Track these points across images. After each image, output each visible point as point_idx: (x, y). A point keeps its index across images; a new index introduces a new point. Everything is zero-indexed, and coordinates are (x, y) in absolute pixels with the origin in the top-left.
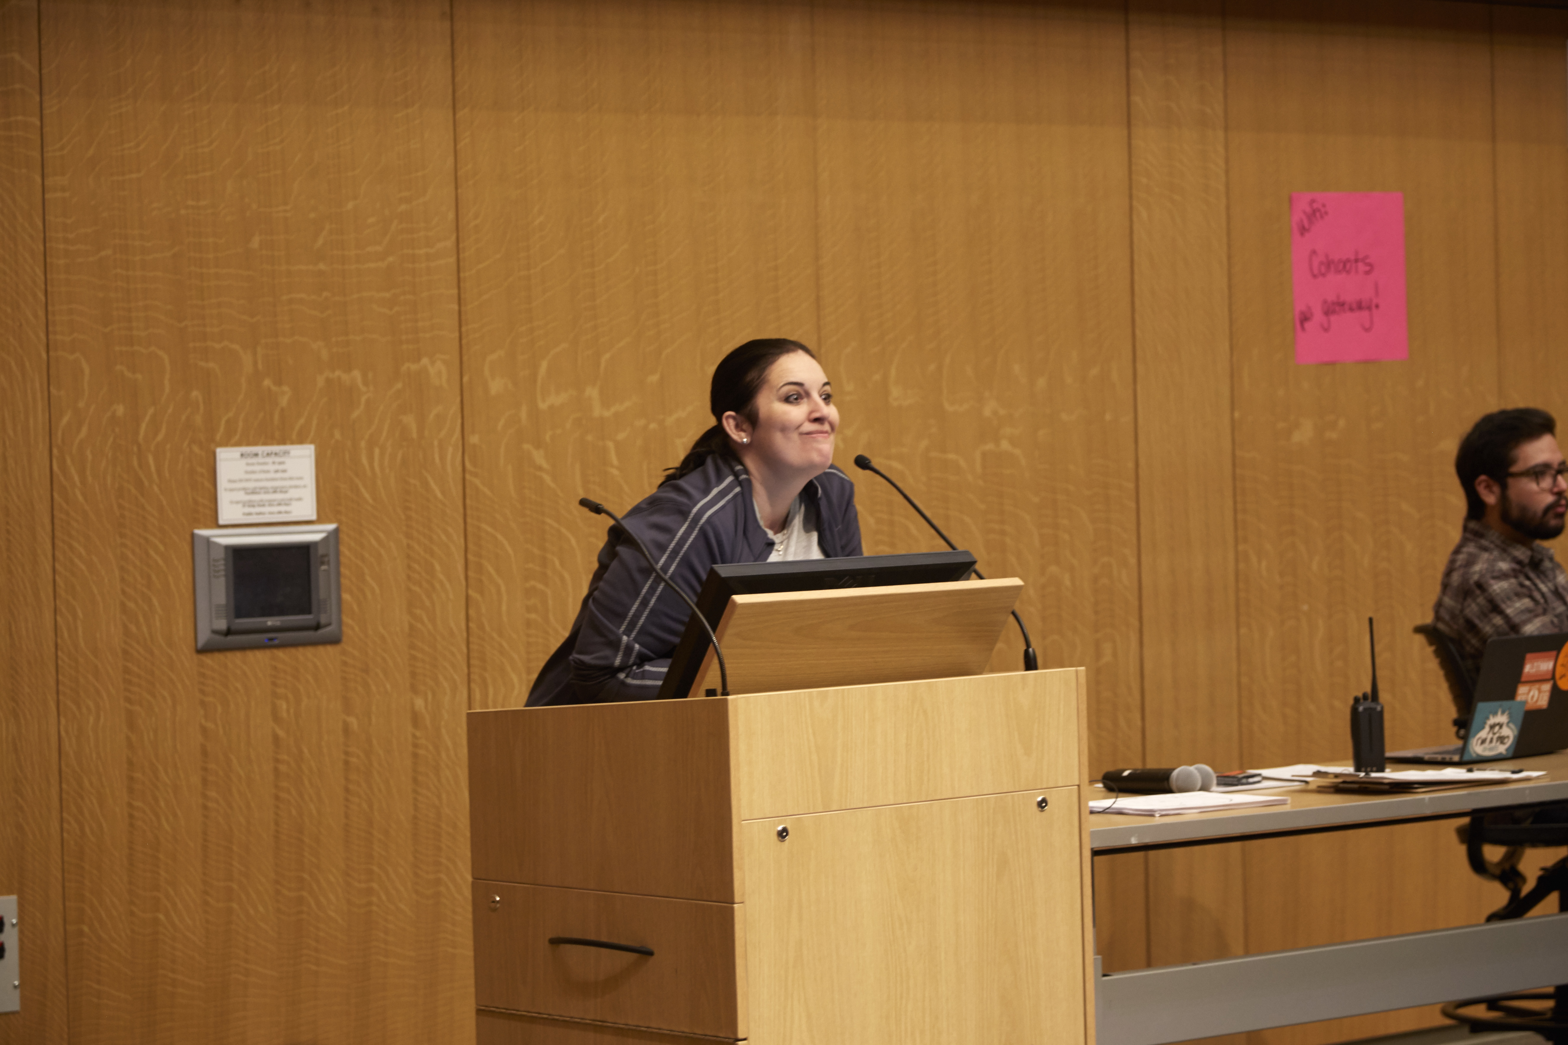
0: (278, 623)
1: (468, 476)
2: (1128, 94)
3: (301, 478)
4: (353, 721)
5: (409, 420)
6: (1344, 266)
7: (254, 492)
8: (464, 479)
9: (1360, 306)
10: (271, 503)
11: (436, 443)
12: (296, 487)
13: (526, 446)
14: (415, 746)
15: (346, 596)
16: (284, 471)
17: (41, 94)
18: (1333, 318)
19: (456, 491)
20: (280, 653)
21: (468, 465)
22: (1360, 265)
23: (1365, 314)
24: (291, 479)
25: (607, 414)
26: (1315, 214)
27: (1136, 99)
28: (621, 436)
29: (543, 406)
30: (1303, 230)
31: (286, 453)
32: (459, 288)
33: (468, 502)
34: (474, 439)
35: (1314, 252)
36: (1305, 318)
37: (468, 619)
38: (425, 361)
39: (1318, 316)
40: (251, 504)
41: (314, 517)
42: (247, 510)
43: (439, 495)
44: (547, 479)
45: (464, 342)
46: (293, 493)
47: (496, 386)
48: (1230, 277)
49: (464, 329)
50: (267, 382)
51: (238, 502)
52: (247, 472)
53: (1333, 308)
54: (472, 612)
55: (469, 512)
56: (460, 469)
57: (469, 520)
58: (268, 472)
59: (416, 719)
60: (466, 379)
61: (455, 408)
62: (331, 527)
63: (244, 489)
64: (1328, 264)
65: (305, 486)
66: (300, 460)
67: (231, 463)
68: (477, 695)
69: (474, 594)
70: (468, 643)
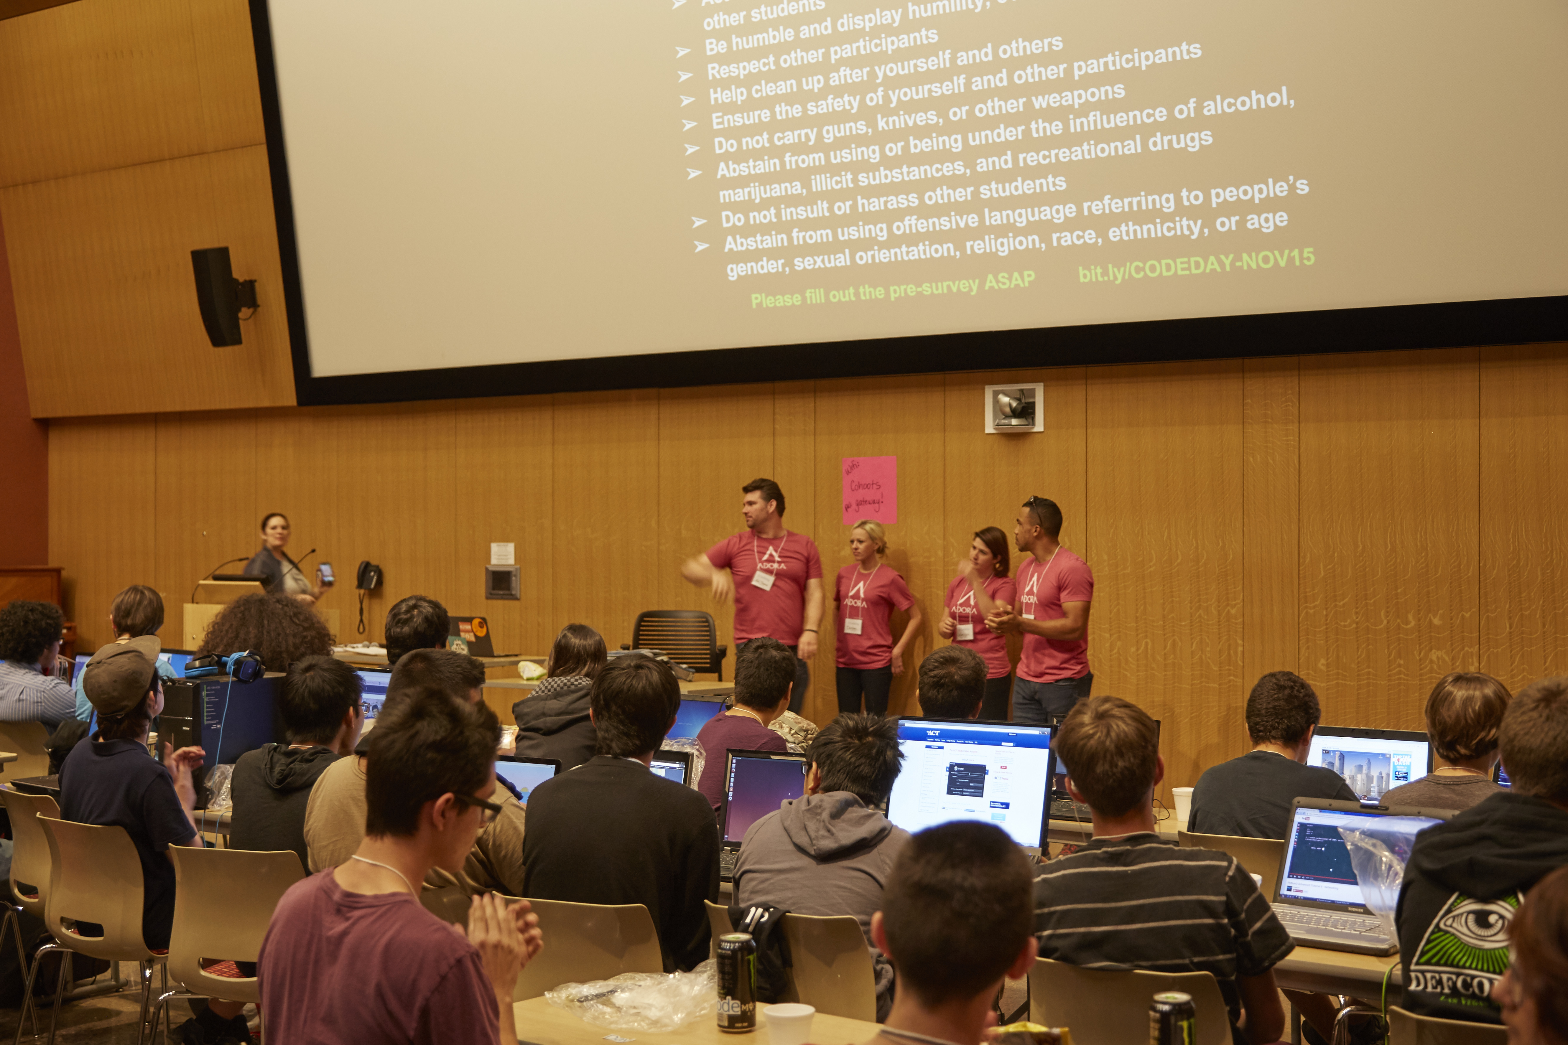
0: (502, 593)
2: (774, 425)
3: (510, 552)
6: (867, 486)
7: (500, 556)
8: (553, 555)
9: (874, 502)
10: (504, 559)
13: (570, 546)
15: (522, 587)
16: (507, 550)
18: (861, 507)
20: (505, 601)
22: (875, 486)
23: (877, 505)
25: (592, 536)
26: (854, 466)
27: (777, 426)
28: (596, 544)
30: (848, 473)
31: (508, 545)
34: (556, 543)
35: (853, 481)
36: (847, 507)
39: (854, 506)
40: (499, 559)
41: (513, 564)
42: (498, 561)
46: (509, 557)
48: (815, 491)
50: (504, 525)
51: (495, 558)
52: (498, 550)
53: (859, 504)
58: (503, 550)
62: (518, 566)
63: (497, 555)
64: (859, 486)
65: (511, 555)
66: (511, 547)
67: (494, 547)
68: (555, 619)
69: (555, 589)
70: (553, 603)
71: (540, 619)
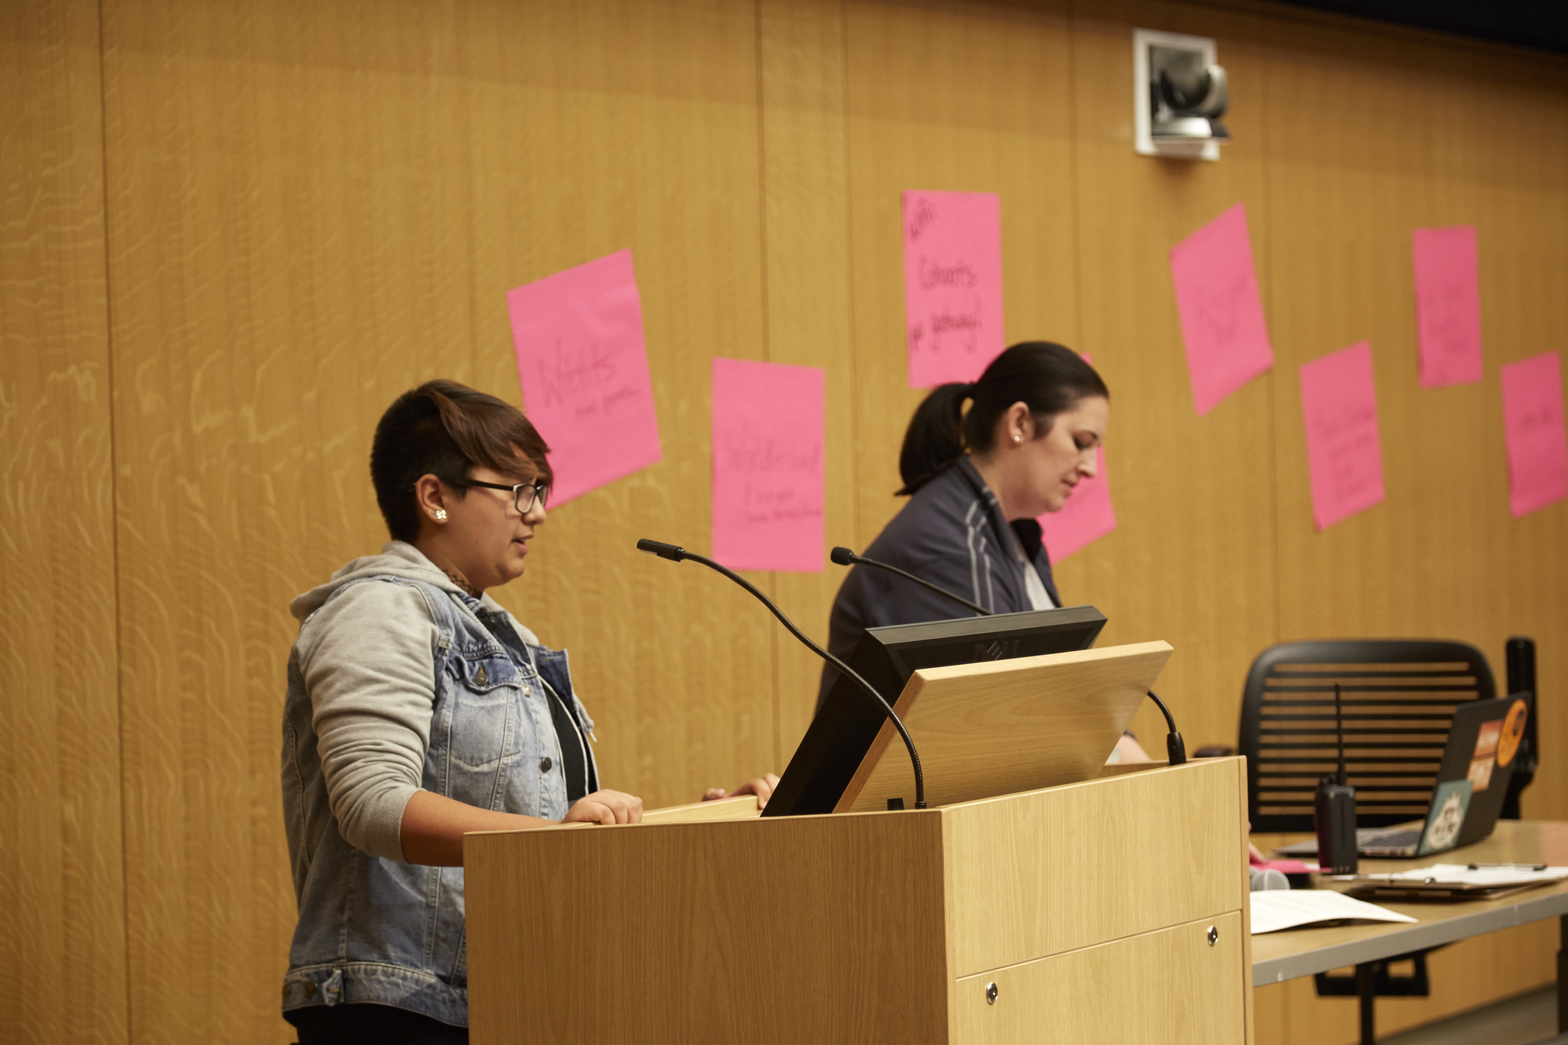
1: (120, 519)
2: (759, 69)
5: (56, 445)
6: (951, 277)
8: (115, 522)
9: (964, 323)
11: (85, 475)
13: (181, 480)
14: (66, 865)
18: (941, 336)
19: (106, 537)
21: (120, 504)
22: (965, 276)
23: (969, 332)
25: (263, 439)
26: (925, 215)
27: (766, 74)
28: (278, 467)
29: (198, 429)
30: (915, 234)
32: (108, 276)
33: (120, 551)
34: (125, 471)
35: (924, 260)
36: (916, 335)
37: (120, 700)
38: (73, 369)
39: (928, 334)
43: (89, 542)
44: (203, 520)
45: (114, 346)
47: (149, 401)
48: (851, 285)
49: (114, 330)
54: (125, 693)
55: (120, 563)
56: (110, 509)
57: (121, 574)
59: (66, 831)
60: (116, 393)
61: (105, 432)
64: (937, 273)
68: (131, 797)
69: (126, 669)
70: (121, 731)
71: (69, 810)
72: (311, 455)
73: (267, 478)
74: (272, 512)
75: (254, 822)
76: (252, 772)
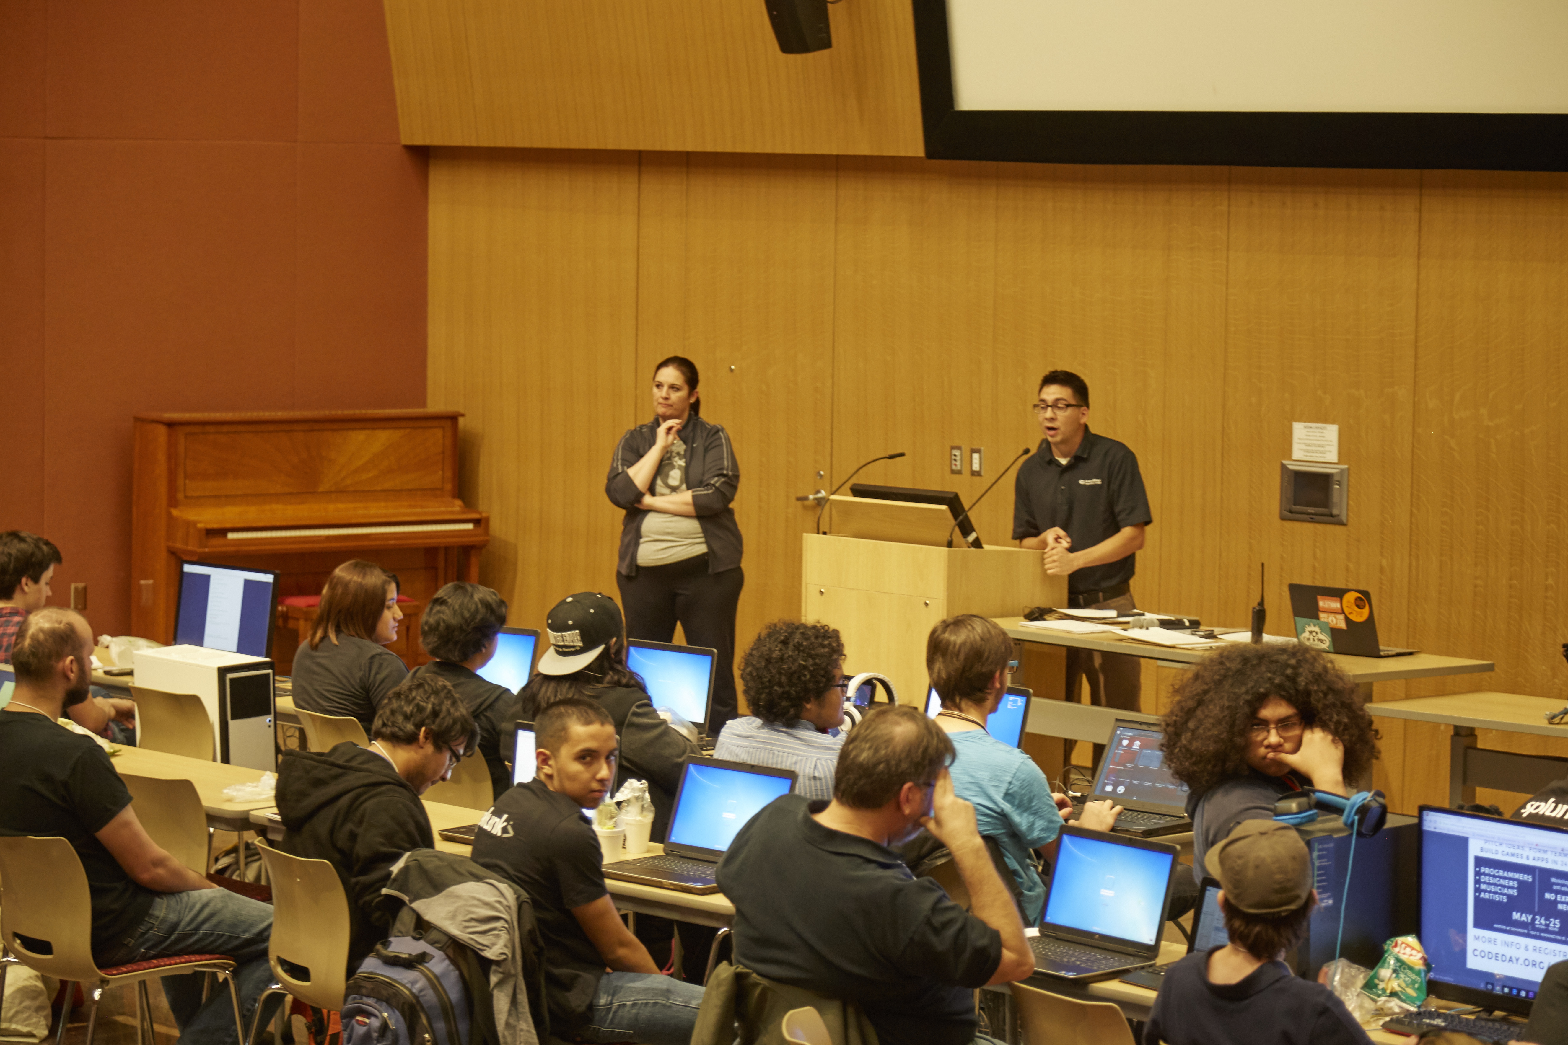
0: (1312, 511)
3: (1331, 441)
4: (1351, 566)
5: (1388, 417)
7: (1310, 446)
8: (1413, 451)
10: (1317, 452)
11: (1400, 430)
12: (1329, 445)
13: (1446, 437)
14: (1381, 583)
15: (1351, 502)
16: (1323, 437)
17: (1228, 250)
19: (1408, 456)
20: (1318, 526)
21: (1415, 444)
24: (1327, 441)
25: (1491, 424)
28: (1498, 437)
29: (1456, 416)
31: (1325, 428)
32: (1417, 351)
33: (1413, 462)
34: (1419, 430)
37: (1411, 523)
38: (1397, 388)
40: (1307, 451)
41: (1336, 461)
42: (1306, 454)
45: (1416, 379)
46: (1327, 448)
49: (1417, 373)
50: (1319, 392)
51: (1301, 450)
52: (1307, 435)
56: (1412, 445)
58: (1315, 436)
59: (1382, 570)
60: (1416, 399)
61: (1411, 414)
62: (1346, 466)
63: (1305, 443)
65: (1332, 445)
66: (1331, 432)
67: (1300, 430)
68: (1414, 563)
69: (1414, 510)
70: (1411, 535)
71: (1384, 562)
72: (1517, 433)
73: (1492, 440)
74: (1494, 456)
75: (1476, 586)
76: (1476, 564)
